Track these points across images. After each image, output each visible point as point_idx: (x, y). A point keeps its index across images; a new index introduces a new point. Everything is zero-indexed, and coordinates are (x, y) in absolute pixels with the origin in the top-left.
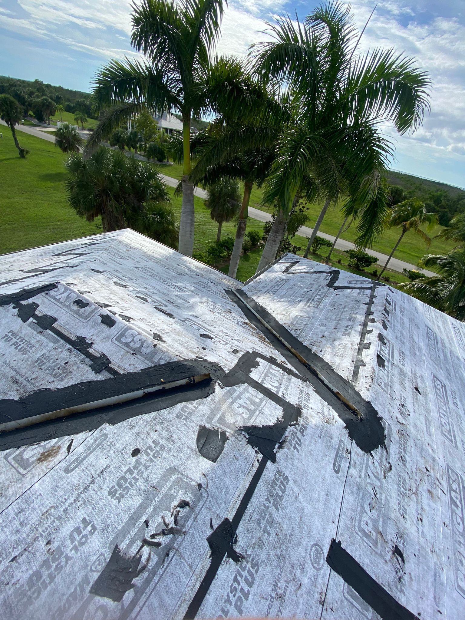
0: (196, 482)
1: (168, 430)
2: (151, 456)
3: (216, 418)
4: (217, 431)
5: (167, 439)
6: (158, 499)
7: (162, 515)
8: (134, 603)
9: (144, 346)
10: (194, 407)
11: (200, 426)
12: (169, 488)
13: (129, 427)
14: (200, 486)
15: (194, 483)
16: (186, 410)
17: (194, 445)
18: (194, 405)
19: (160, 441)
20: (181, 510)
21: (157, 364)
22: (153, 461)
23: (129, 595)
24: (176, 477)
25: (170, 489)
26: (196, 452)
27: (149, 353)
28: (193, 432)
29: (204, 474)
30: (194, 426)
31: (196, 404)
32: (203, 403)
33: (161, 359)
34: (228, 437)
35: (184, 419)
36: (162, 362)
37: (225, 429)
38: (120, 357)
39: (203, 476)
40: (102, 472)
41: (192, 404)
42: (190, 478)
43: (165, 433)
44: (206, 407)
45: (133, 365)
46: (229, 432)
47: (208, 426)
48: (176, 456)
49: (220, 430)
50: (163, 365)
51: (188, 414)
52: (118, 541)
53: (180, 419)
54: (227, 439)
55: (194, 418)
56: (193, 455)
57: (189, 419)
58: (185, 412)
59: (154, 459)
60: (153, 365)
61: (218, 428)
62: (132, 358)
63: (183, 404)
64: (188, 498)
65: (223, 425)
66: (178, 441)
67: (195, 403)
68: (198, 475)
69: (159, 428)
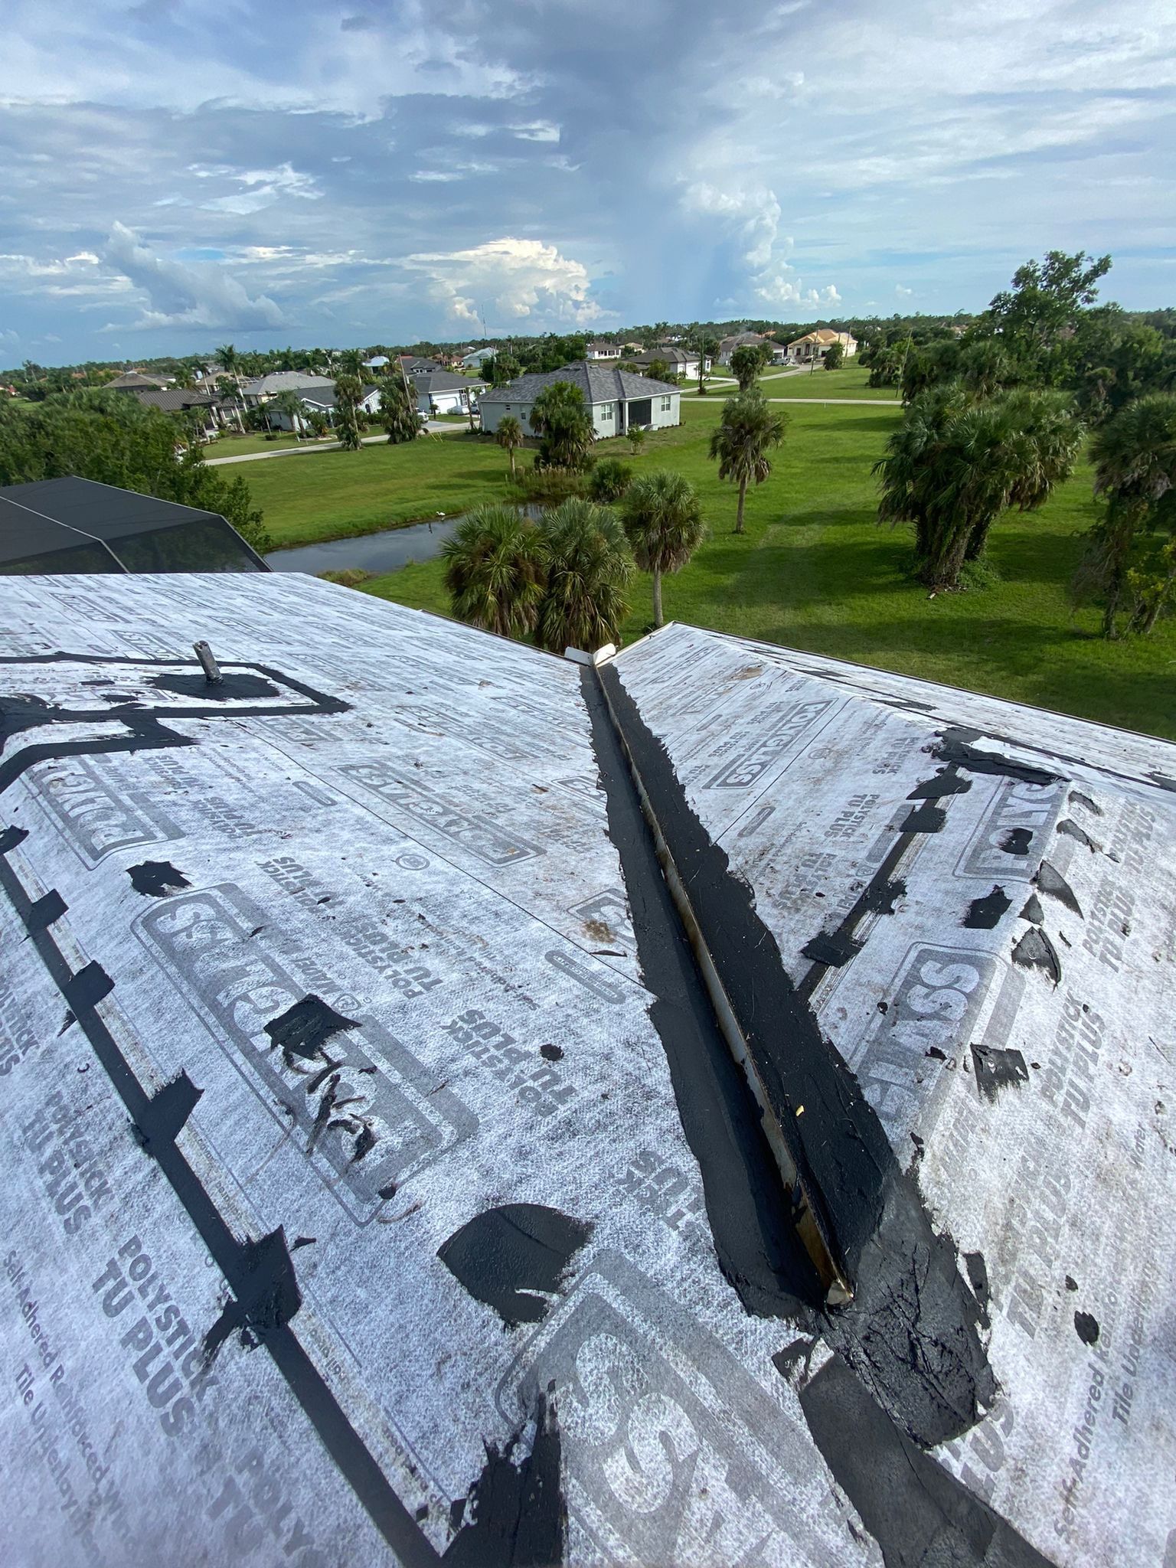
0: (403, 1183)
1: (600, 1126)
2: (530, 1083)
3: (611, 1295)
4: (554, 1287)
5: (569, 1123)
6: (410, 1092)
7: (369, 1098)
8: (250, 1052)
9: (924, 1022)
10: (680, 1215)
11: (590, 1226)
12: (423, 1117)
13: (633, 1040)
14: (388, 1193)
15: (402, 1177)
16: (669, 1184)
17: (526, 1195)
18: (689, 1216)
19: (568, 1105)
20: (354, 1138)
21: (860, 1081)
22: (513, 1088)
23: (264, 1041)
24: (446, 1136)
25: (420, 1119)
26: (498, 1200)
27: (899, 1044)
28: (575, 1201)
29: (416, 1207)
30: (597, 1207)
31: (689, 1224)
32: (693, 1251)
33: (885, 1085)
34: (514, 1326)
35: (630, 1174)
36: (871, 1095)
37: (554, 1324)
38: (864, 980)
39: (410, 1206)
40: (526, 998)
41: (694, 1207)
42: (423, 1169)
43: (589, 1118)
44: (671, 1259)
45: (844, 1017)
46: (537, 1337)
47: (585, 1255)
48: (509, 1141)
49: (555, 1297)
50: (861, 1098)
51: (649, 1187)
52: (367, 1028)
53: (635, 1164)
54: (510, 1324)
55: (628, 1211)
56: (490, 1189)
57: (630, 1190)
58: (660, 1180)
59: (517, 1090)
60: (853, 1069)
61: (565, 1295)
62: (870, 1007)
63: (695, 1178)
64: (373, 1158)
65: (574, 1320)
66: (554, 1152)
67: (698, 1218)
68: (423, 1192)
69: (615, 1104)
